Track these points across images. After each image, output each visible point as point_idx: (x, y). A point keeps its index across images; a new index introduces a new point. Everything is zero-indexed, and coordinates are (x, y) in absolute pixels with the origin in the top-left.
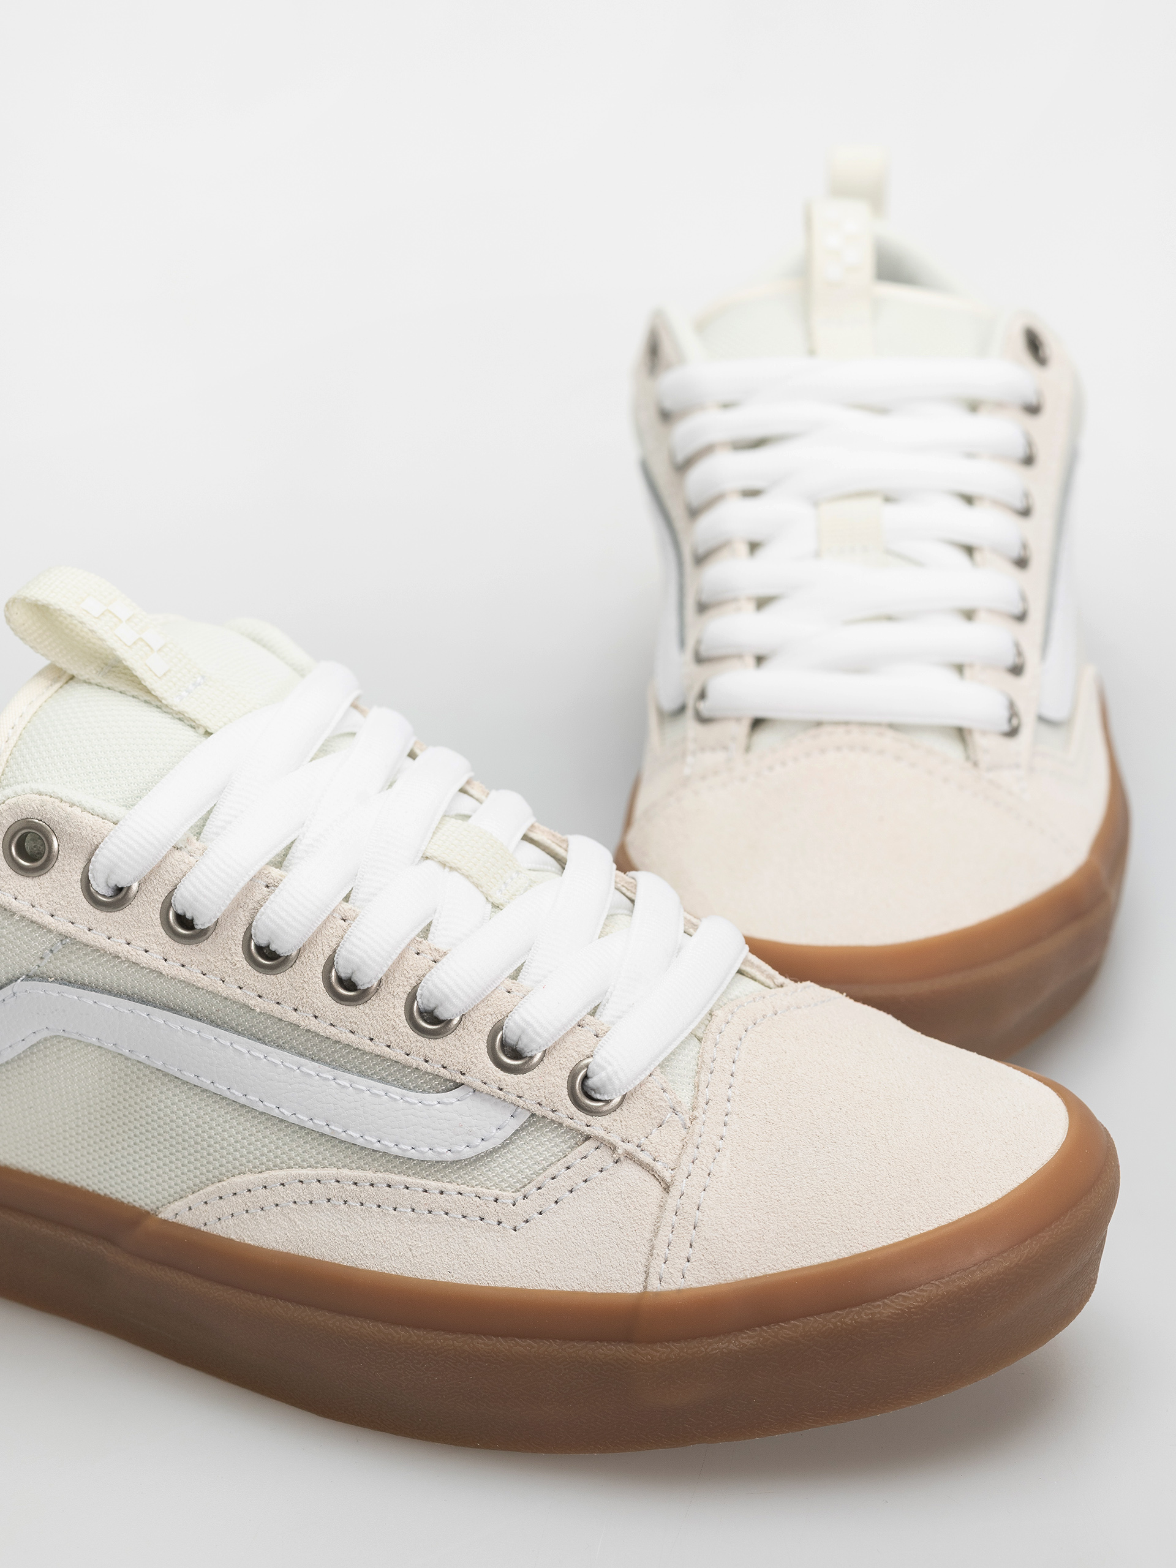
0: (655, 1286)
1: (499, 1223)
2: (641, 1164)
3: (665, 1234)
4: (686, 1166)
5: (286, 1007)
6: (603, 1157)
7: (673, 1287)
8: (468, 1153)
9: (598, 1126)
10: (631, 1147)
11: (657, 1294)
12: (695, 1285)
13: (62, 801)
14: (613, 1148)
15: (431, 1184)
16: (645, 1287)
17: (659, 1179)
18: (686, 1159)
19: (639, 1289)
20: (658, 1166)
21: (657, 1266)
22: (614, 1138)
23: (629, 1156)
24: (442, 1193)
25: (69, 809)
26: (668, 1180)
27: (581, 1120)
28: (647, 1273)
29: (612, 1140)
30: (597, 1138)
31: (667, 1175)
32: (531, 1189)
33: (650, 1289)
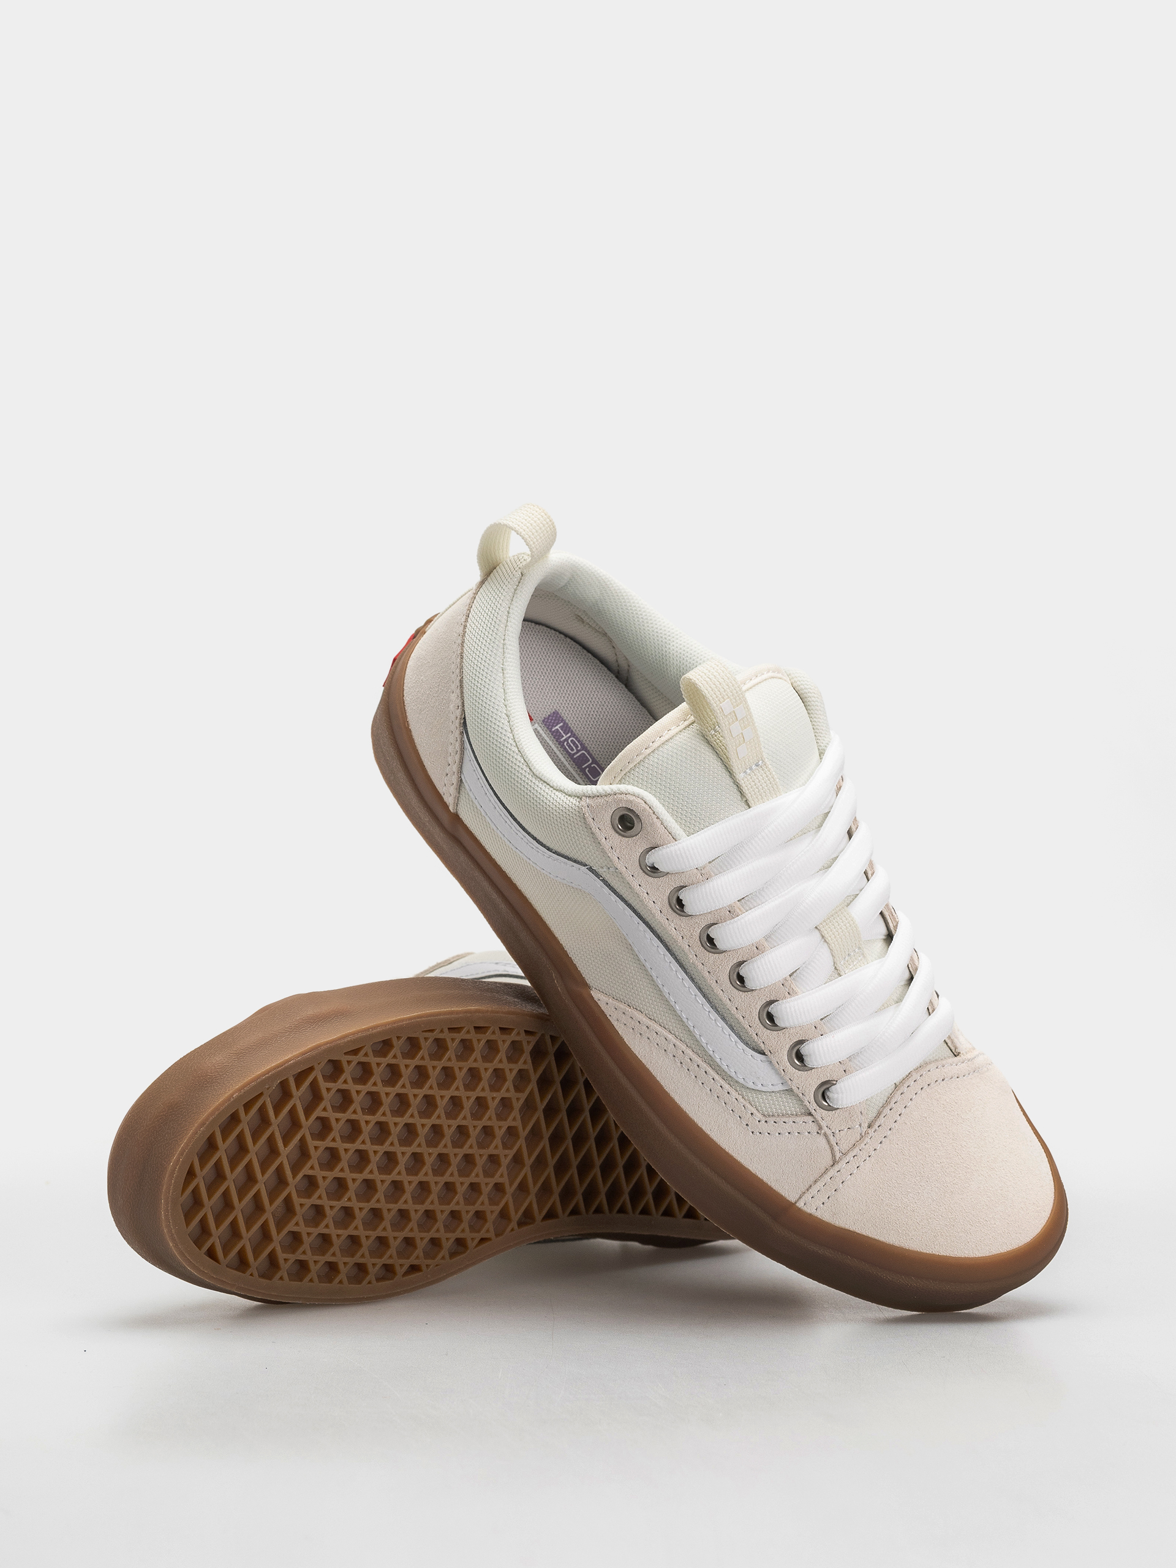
0: (800, 1204)
1: (747, 1125)
2: (829, 1142)
3: (820, 1184)
4: (849, 1157)
5: (705, 968)
6: (814, 1128)
7: (809, 1211)
8: (751, 1085)
9: (820, 1113)
10: (829, 1132)
11: (799, 1209)
12: (819, 1216)
13: (654, 813)
14: (820, 1128)
15: (727, 1087)
16: (796, 1203)
17: (833, 1155)
18: (852, 1154)
19: (793, 1200)
20: (836, 1148)
21: (808, 1196)
22: (823, 1124)
23: (825, 1135)
24: (728, 1093)
25: (655, 820)
26: (837, 1158)
27: (813, 1106)
28: (800, 1198)
29: (822, 1124)
30: (815, 1118)
31: (838, 1155)
32: (771, 1120)
33: (797, 1204)
